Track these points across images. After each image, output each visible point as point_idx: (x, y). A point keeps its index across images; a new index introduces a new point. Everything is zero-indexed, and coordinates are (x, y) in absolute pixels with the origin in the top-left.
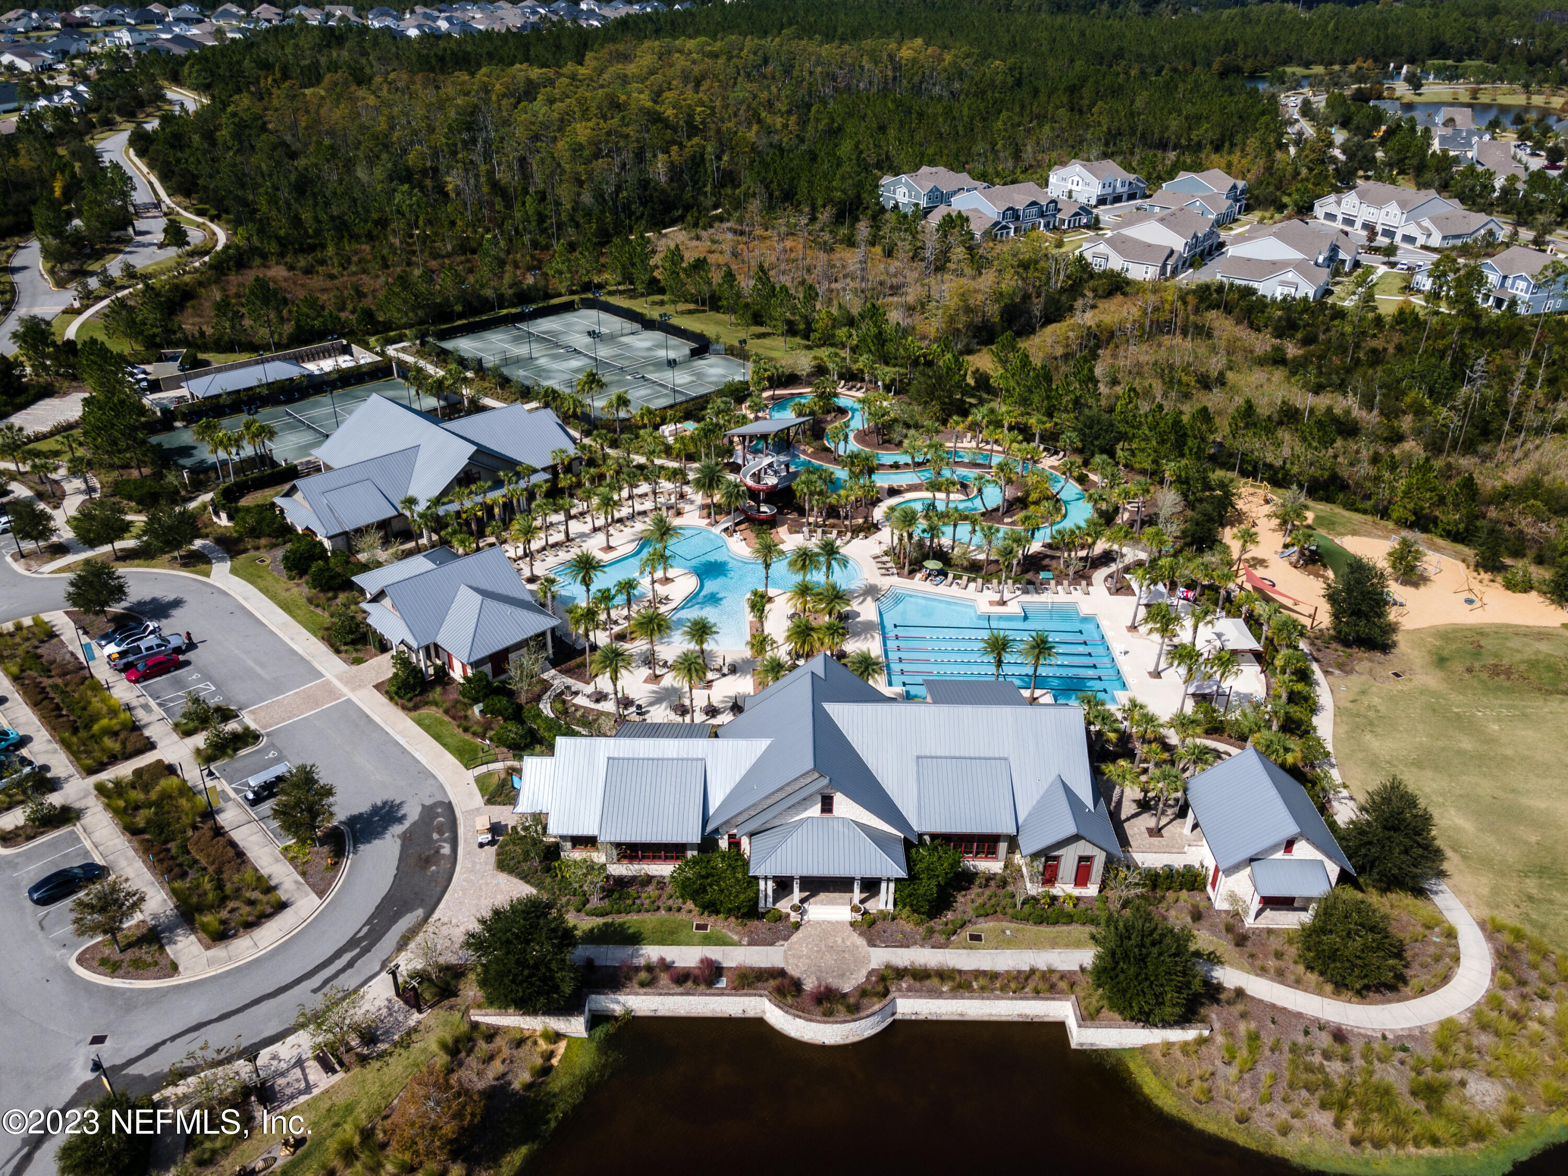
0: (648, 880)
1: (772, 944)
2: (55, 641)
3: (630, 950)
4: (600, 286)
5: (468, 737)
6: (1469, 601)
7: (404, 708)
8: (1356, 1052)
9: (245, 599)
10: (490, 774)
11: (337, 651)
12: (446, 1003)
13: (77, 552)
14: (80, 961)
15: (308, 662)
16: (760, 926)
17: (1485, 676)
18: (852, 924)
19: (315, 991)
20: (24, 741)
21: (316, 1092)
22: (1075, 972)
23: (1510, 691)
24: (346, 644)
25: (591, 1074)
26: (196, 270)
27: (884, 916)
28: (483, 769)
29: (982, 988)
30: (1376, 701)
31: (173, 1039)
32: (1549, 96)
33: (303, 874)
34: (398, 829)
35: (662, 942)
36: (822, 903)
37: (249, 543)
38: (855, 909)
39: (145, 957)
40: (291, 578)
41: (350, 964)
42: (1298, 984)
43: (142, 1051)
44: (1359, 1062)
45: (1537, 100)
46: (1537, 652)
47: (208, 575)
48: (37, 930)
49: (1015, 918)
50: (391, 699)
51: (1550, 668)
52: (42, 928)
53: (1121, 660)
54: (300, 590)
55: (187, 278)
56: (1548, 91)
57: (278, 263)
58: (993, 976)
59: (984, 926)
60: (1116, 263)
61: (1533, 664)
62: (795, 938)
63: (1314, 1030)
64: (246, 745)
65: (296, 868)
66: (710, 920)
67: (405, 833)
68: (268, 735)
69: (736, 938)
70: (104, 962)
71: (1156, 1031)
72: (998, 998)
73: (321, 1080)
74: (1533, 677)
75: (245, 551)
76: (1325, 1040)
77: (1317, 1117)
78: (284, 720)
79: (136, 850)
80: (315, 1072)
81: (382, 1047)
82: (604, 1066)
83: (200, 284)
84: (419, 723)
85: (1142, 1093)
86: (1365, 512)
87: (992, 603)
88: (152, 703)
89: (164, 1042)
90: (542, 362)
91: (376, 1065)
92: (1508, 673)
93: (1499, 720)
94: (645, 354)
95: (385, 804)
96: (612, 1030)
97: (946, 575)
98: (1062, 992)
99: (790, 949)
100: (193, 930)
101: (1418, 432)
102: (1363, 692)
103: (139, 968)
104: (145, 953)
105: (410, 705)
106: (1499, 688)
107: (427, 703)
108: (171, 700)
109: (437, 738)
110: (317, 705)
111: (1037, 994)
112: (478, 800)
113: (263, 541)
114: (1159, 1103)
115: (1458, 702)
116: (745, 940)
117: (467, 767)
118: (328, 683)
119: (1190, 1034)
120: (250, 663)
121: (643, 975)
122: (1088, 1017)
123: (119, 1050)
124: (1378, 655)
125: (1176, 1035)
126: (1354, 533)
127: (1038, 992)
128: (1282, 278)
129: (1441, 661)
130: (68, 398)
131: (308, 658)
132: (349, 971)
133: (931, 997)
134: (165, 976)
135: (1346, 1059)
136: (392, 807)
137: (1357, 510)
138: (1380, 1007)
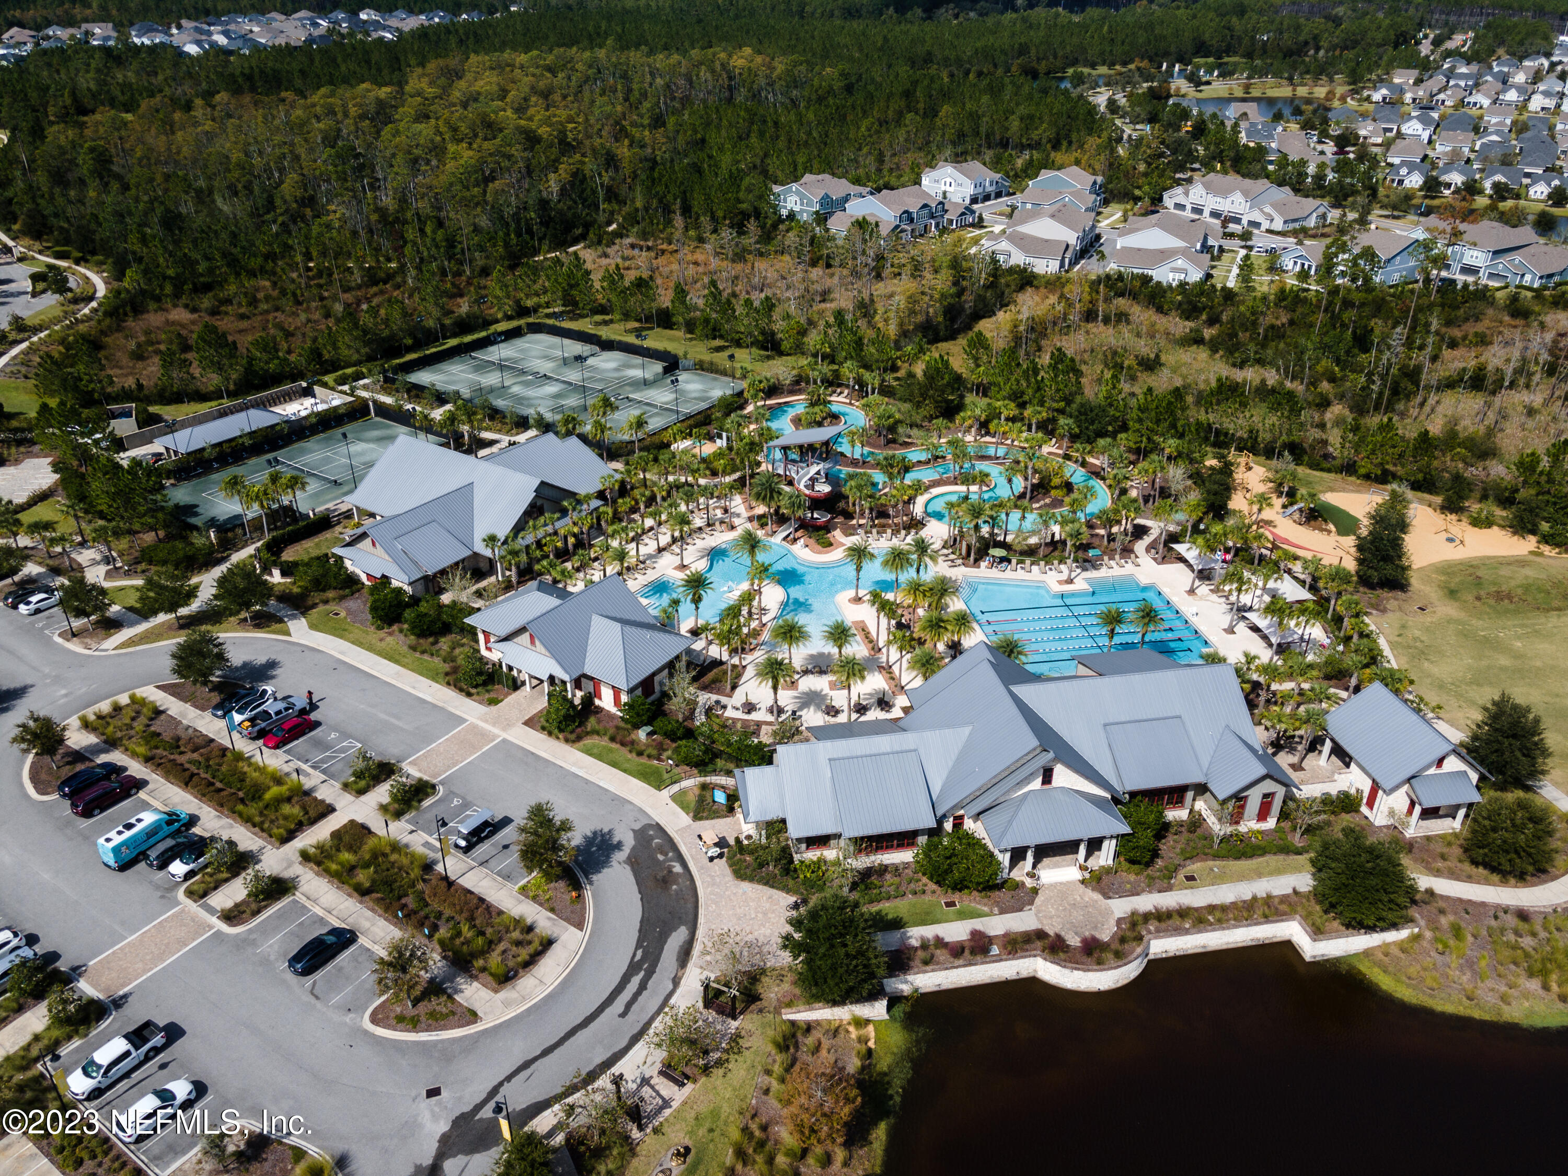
0: (883, 870)
1: (1021, 910)
2: (163, 717)
3: (897, 935)
4: (535, 309)
5: (643, 760)
6: (1450, 540)
7: (567, 741)
8: (1538, 928)
9: (341, 653)
10: (683, 792)
11: (469, 695)
12: (753, 1007)
13: (132, 624)
14: (374, 1020)
15: (442, 709)
16: (1003, 895)
17: (1492, 602)
18: (1083, 882)
19: (623, 1015)
20: (193, 820)
21: (675, 1105)
22: (1287, 896)
23: (1517, 612)
24: (476, 687)
25: (909, 1050)
26: (88, 319)
27: (1107, 871)
28: (675, 788)
29: (1219, 921)
30: (1417, 633)
31: (509, 1078)
32: (1311, 87)
33: (552, 910)
34: (620, 856)
35: (923, 923)
36: (1049, 867)
37: (316, 597)
38: (1081, 868)
39: (438, 1008)
40: (380, 628)
41: (643, 987)
42: (1469, 879)
43: (483, 1096)
44: (1543, 935)
45: (1302, 91)
46: (1527, 577)
47: (288, 634)
48: (313, 1000)
49: (1216, 857)
50: (550, 734)
51: (1540, 590)
52: (317, 998)
53: (1195, 621)
54: (396, 639)
55: (82, 328)
56: (1310, 82)
57: (175, 306)
58: (1223, 908)
59: (1194, 867)
60: (1018, 258)
61: (1527, 588)
62: (1039, 900)
63: (1501, 914)
64: (427, 795)
65: (541, 905)
66: (956, 897)
67: (629, 858)
68: (442, 783)
69: (986, 909)
70: (401, 1019)
71: (1375, 935)
72: (1236, 927)
73: (677, 1095)
74: (1530, 599)
75: (314, 606)
76: (1511, 921)
77: (1528, 985)
78: (449, 768)
79: (372, 910)
80: (666, 1088)
81: (715, 1055)
82: (918, 1042)
83: (103, 333)
84: (588, 752)
85: (1380, 990)
86: (1329, 471)
87: (1060, 582)
88: (305, 767)
89: (501, 1084)
90: (516, 389)
91: (718, 1072)
92: (1509, 597)
93: (1519, 638)
94: (616, 375)
95: (595, 833)
96: (908, 1009)
97: (1009, 561)
98: (1285, 914)
99: (1038, 911)
100: (474, 977)
101: (1341, 397)
102: (1403, 627)
103: (438, 1021)
104: (436, 1004)
105: (573, 737)
106: (1507, 611)
107: (588, 733)
108: (323, 761)
109: (614, 764)
110: (475, 749)
111: (1266, 919)
112: (685, 819)
113: (331, 594)
114: (1398, 995)
115: (1481, 626)
116: (996, 910)
117: (659, 788)
118: (474, 727)
119: (1403, 934)
120: (383, 716)
121: (920, 954)
122: (1317, 932)
123: (460, 1098)
124: (1399, 594)
125: (1391, 936)
126: (1332, 490)
127: (1266, 916)
128: (1173, 265)
129: (1452, 593)
130: (23, 465)
131: (440, 704)
132: (645, 993)
133: (1180, 935)
134: (468, 1024)
135: (1534, 934)
136: (603, 835)
137: (1322, 470)
138: (1541, 887)
